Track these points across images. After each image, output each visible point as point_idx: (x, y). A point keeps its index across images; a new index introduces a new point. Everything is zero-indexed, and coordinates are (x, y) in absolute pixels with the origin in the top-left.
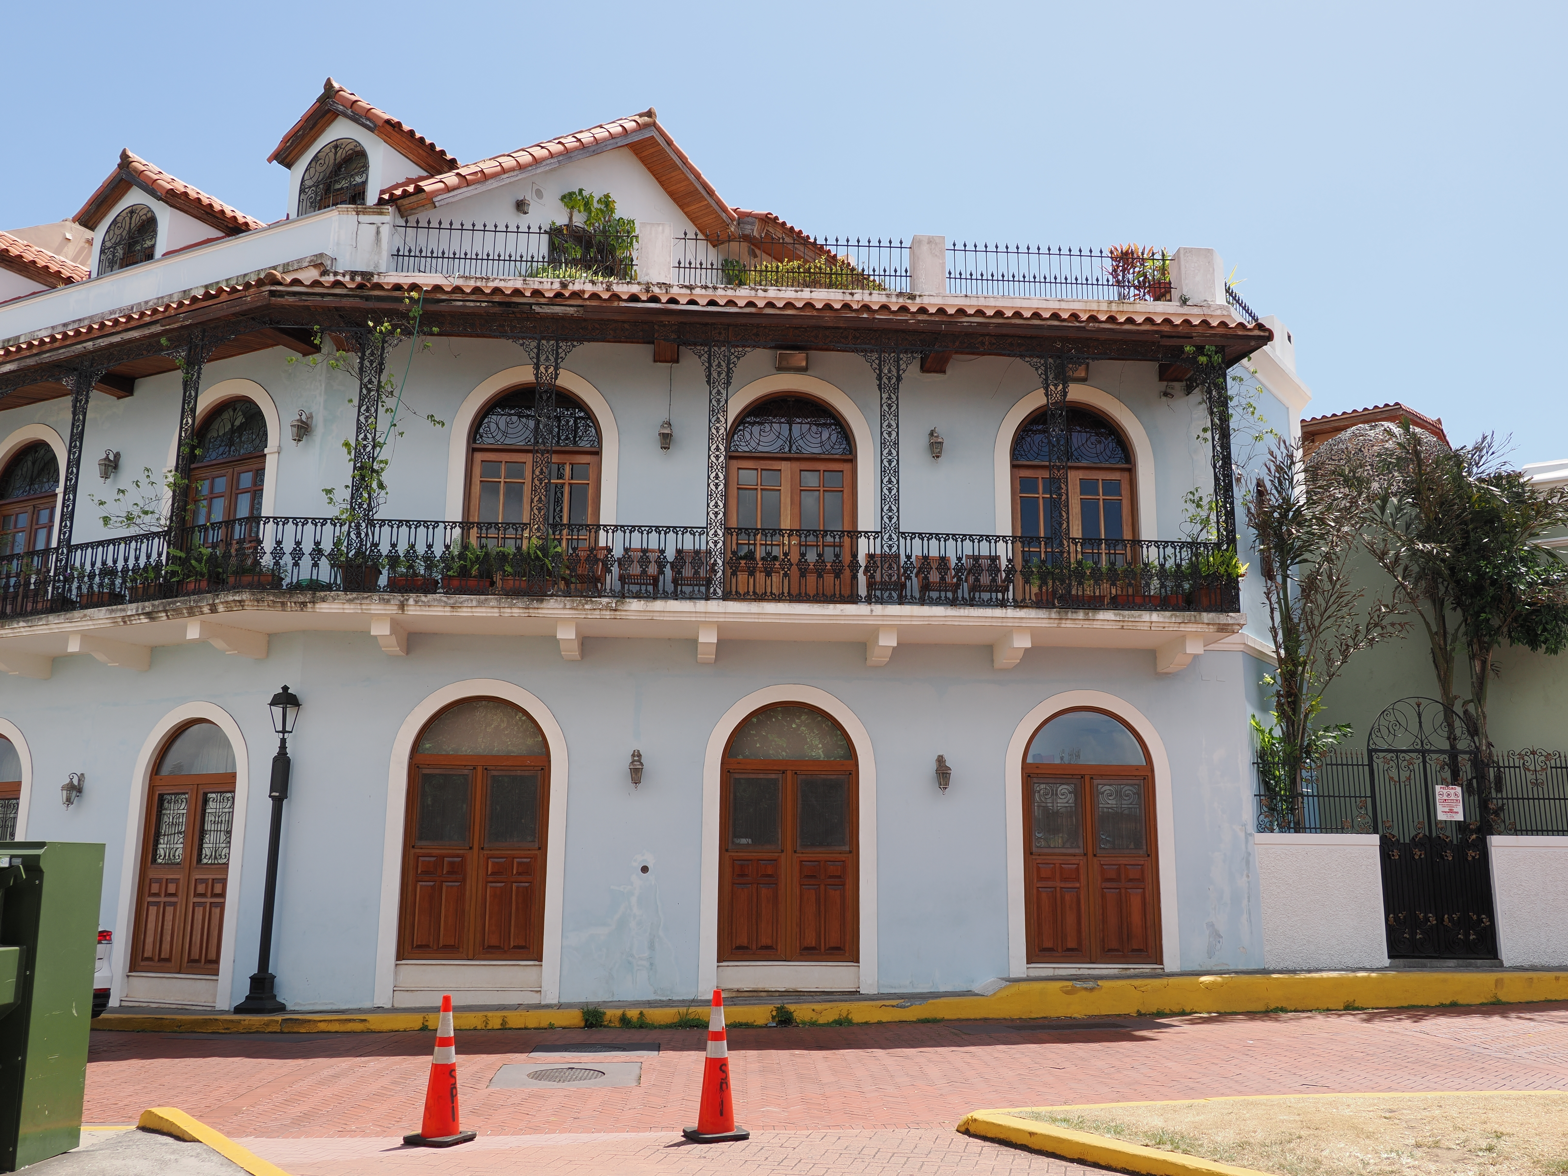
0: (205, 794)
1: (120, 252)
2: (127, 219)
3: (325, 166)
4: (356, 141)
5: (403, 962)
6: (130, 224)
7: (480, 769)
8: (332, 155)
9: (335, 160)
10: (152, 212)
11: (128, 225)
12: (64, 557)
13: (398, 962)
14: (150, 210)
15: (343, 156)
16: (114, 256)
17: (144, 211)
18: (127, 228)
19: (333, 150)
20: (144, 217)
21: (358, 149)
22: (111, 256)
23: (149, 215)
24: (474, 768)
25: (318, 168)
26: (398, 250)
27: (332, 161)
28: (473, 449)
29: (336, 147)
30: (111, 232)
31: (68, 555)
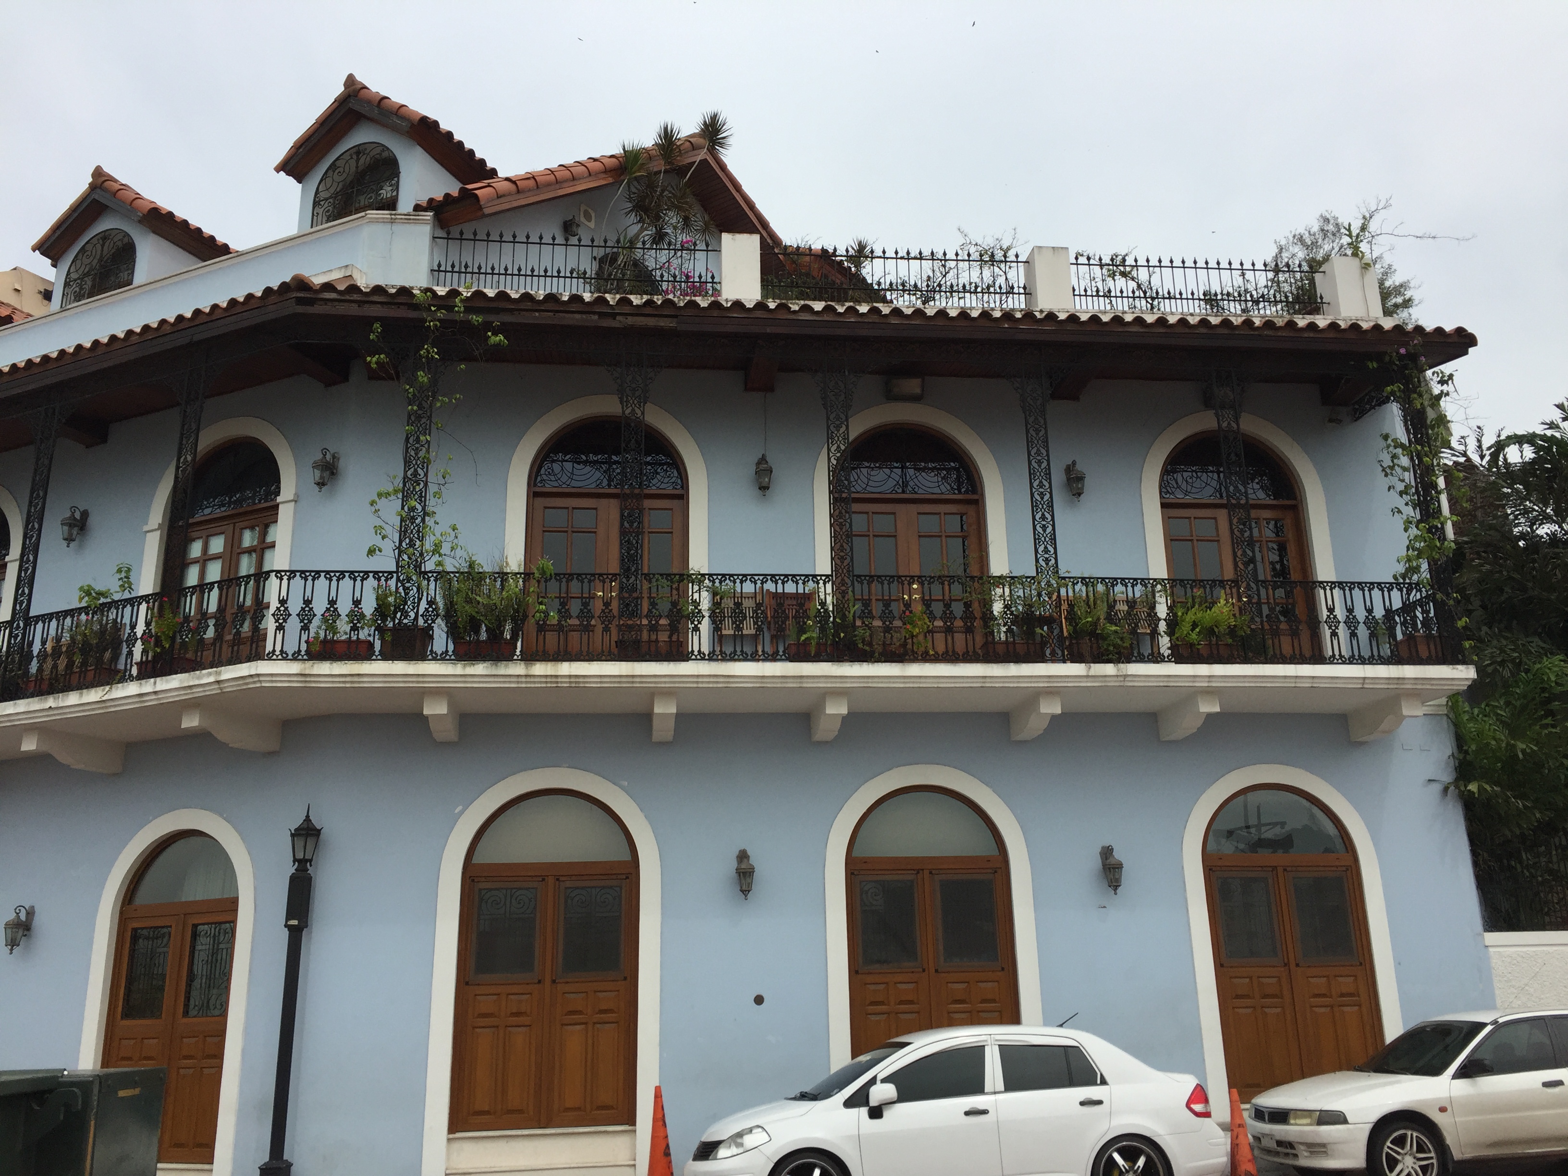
0: (195, 926)
1: (89, 282)
2: (99, 247)
3: (345, 175)
4: (383, 145)
5: (458, 1135)
6: (102, 250)
7: (551, 880)
8: (353, 163)
9: (357, 167)
10: (129, 235)
11: (99, 253)
12: (20, 633)
13: (451, 1136)
14: (127, 235)
15: (367, 163)
16: (81, 289)
17: (120, 236)
18: (98, 257)
19: (355, 157)
20: (120, 244)
21: (385, 154)
22: (77, 289)
23: (126, 240)
24: (543, 880)
25: (337, 178)
26: (439, 265)
27: (353, 169)
28: (535, 494)
29: (358, 153)
30: (78, 262)
31: (25, 629)
